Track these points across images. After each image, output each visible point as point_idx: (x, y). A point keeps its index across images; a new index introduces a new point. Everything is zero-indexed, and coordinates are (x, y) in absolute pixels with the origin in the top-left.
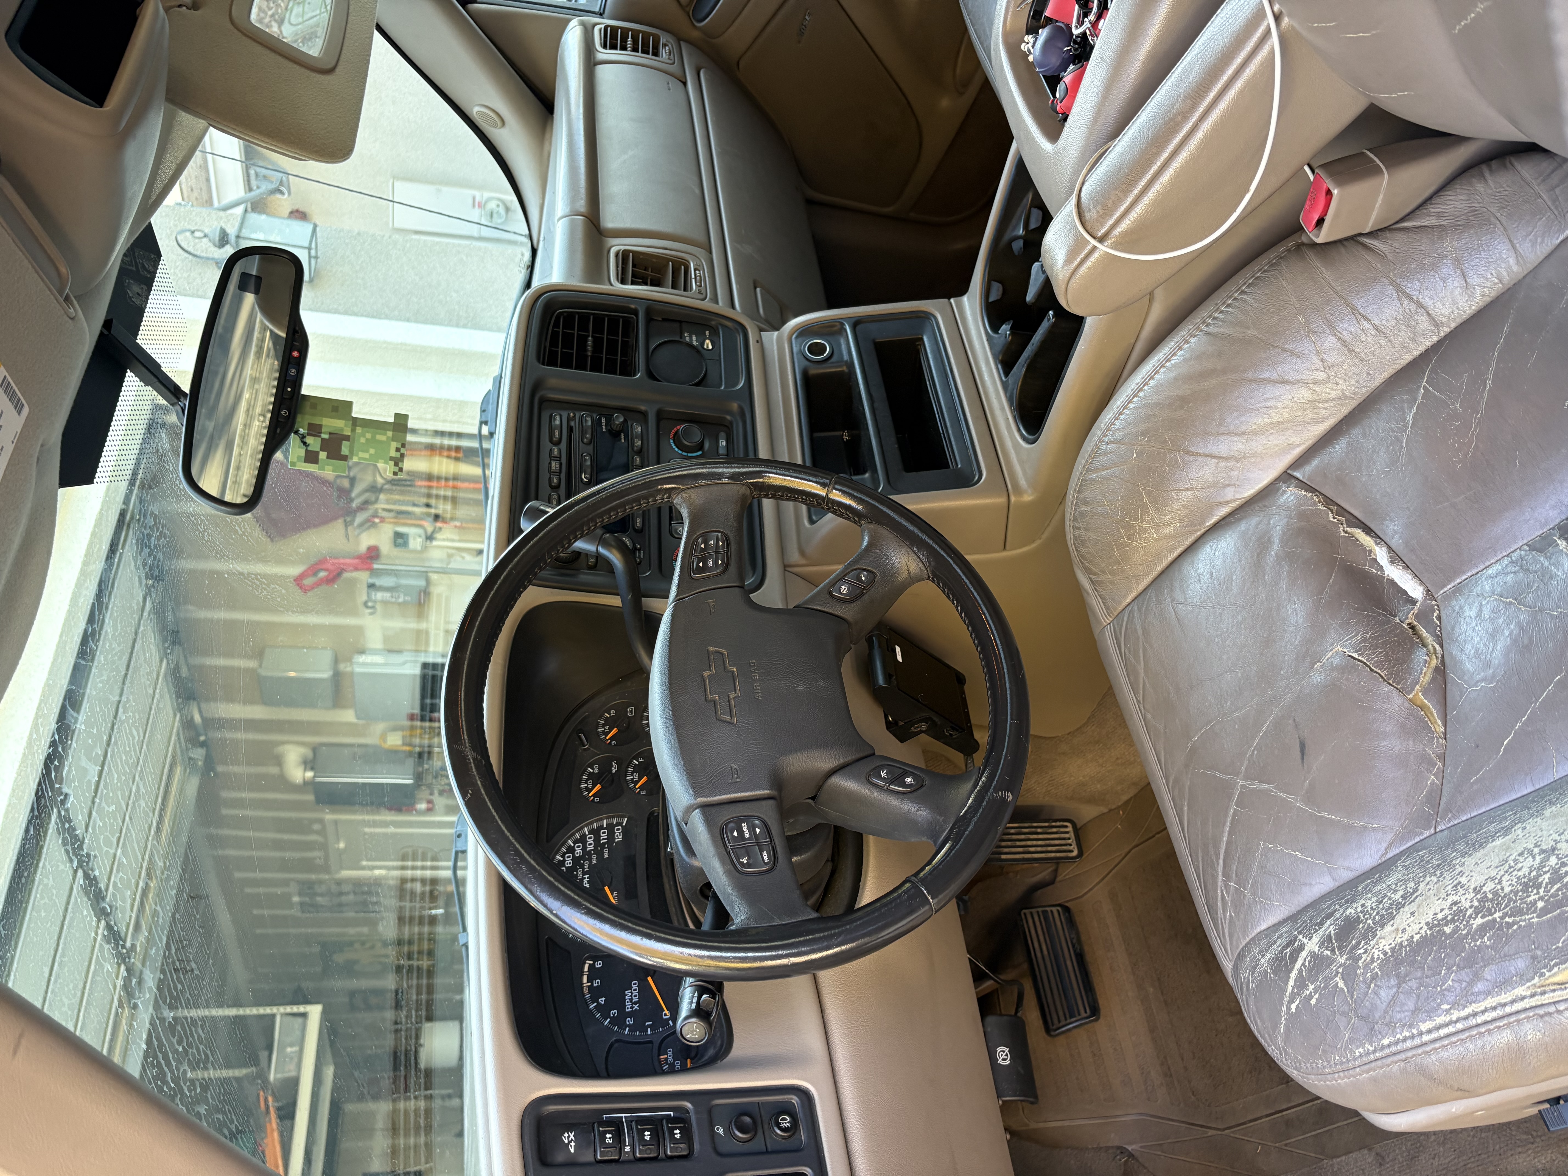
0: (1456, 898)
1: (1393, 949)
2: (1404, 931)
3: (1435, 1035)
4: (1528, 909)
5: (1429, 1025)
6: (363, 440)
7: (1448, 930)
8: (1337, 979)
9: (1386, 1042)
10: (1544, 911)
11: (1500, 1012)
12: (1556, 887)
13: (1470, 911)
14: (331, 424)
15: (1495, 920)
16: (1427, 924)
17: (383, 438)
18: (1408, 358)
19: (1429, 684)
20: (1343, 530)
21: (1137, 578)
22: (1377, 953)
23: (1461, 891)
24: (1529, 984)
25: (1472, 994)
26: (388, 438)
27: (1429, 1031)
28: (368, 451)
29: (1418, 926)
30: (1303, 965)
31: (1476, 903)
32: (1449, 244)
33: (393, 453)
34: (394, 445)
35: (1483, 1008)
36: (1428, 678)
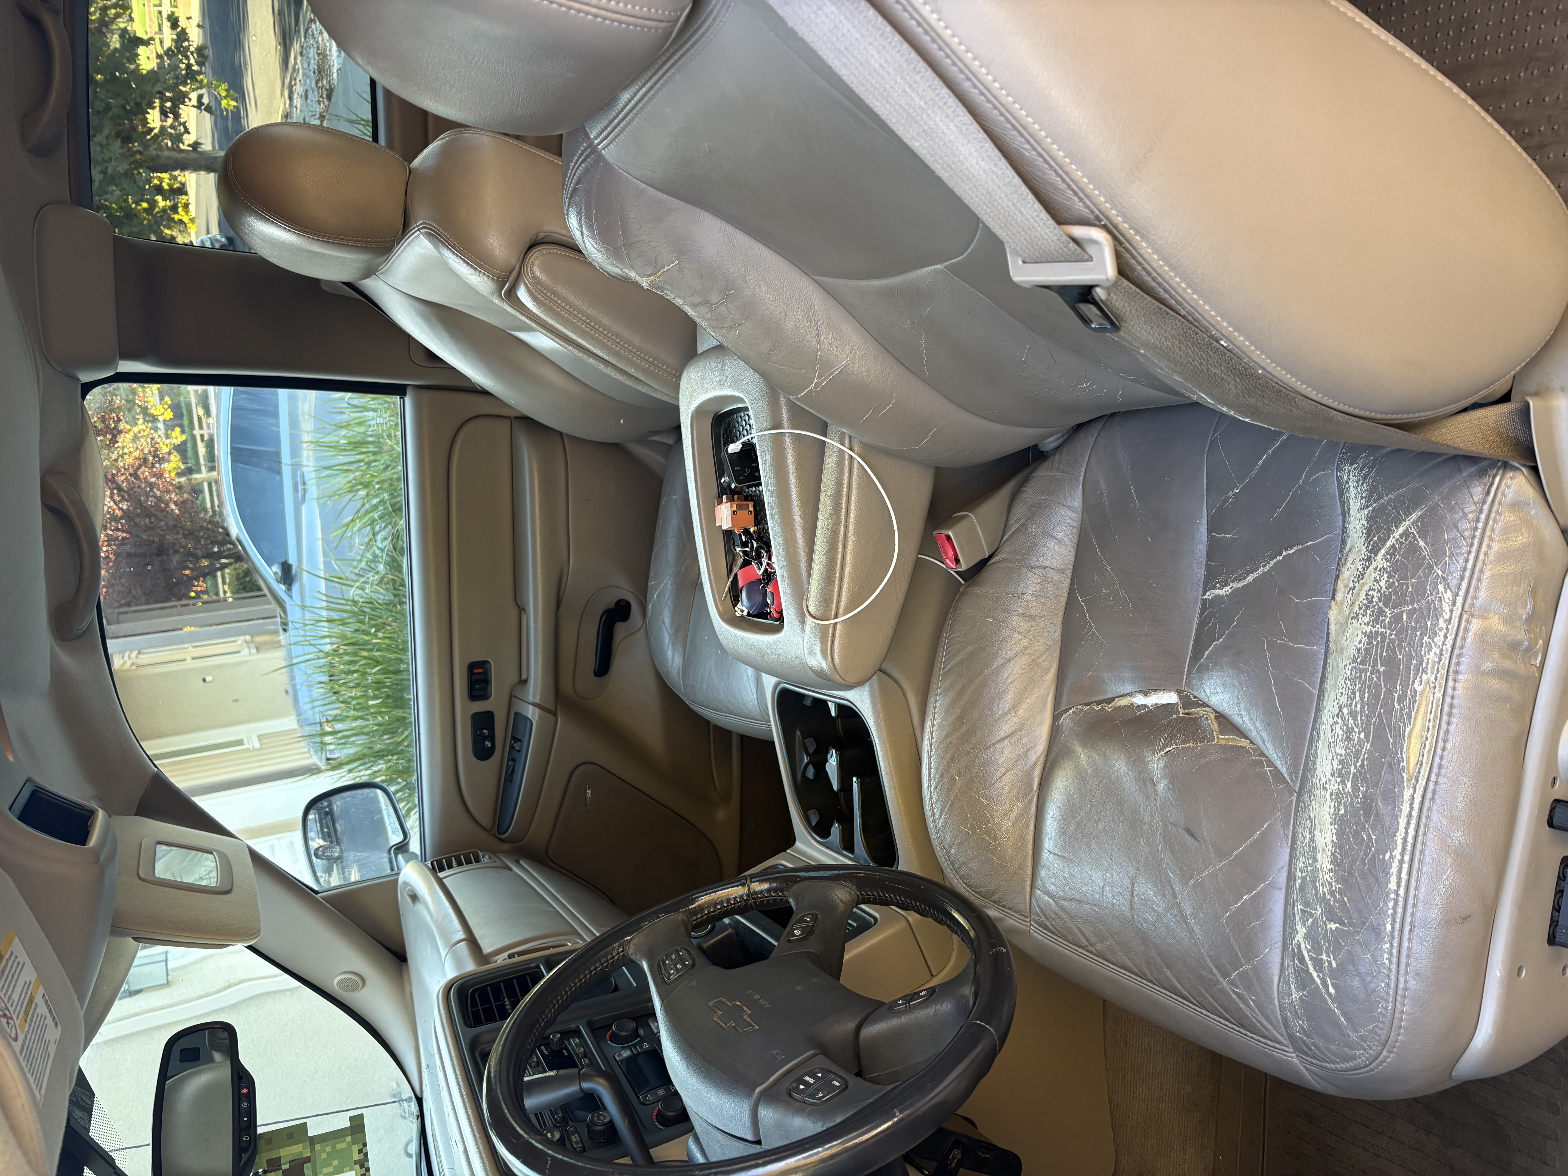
0: (1329, 793)
1: (1332, 863)
2: (1326, 844)
3: (1403, 883)
4: (1360, 746)
5: (1393, 880)
6: (324, 1156)
7: (1342, 812)
8: (1329, 926)
9: (1389, 927)
10: (1367, 736)
11: (1413, 822)
12: (1359, 718)
13: (1341, 787)
14: (289, 1153)
15: (1354, 774)
16: (1331, 824)
17: (343, 1145)
18: (1063, 601)
19: (1219, 726)
20: (1109, 708)
21: (1021, 867)
22: (1327, 876)
23: (1327, 786)
24: (1405, 784)
25: (1390, 828)
26: (348, 1143)
27: (1398, 885)
28: (331, 1165)
29: (1329, 832)
30: (1308, 951)
31: (1339, 780)
32: (1033, 528)
33: (356, 1157)
34: (356, 1148)
35: (1404, 831)
36: (1216, 725)
